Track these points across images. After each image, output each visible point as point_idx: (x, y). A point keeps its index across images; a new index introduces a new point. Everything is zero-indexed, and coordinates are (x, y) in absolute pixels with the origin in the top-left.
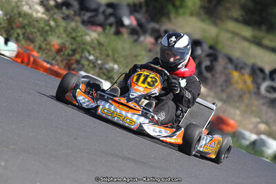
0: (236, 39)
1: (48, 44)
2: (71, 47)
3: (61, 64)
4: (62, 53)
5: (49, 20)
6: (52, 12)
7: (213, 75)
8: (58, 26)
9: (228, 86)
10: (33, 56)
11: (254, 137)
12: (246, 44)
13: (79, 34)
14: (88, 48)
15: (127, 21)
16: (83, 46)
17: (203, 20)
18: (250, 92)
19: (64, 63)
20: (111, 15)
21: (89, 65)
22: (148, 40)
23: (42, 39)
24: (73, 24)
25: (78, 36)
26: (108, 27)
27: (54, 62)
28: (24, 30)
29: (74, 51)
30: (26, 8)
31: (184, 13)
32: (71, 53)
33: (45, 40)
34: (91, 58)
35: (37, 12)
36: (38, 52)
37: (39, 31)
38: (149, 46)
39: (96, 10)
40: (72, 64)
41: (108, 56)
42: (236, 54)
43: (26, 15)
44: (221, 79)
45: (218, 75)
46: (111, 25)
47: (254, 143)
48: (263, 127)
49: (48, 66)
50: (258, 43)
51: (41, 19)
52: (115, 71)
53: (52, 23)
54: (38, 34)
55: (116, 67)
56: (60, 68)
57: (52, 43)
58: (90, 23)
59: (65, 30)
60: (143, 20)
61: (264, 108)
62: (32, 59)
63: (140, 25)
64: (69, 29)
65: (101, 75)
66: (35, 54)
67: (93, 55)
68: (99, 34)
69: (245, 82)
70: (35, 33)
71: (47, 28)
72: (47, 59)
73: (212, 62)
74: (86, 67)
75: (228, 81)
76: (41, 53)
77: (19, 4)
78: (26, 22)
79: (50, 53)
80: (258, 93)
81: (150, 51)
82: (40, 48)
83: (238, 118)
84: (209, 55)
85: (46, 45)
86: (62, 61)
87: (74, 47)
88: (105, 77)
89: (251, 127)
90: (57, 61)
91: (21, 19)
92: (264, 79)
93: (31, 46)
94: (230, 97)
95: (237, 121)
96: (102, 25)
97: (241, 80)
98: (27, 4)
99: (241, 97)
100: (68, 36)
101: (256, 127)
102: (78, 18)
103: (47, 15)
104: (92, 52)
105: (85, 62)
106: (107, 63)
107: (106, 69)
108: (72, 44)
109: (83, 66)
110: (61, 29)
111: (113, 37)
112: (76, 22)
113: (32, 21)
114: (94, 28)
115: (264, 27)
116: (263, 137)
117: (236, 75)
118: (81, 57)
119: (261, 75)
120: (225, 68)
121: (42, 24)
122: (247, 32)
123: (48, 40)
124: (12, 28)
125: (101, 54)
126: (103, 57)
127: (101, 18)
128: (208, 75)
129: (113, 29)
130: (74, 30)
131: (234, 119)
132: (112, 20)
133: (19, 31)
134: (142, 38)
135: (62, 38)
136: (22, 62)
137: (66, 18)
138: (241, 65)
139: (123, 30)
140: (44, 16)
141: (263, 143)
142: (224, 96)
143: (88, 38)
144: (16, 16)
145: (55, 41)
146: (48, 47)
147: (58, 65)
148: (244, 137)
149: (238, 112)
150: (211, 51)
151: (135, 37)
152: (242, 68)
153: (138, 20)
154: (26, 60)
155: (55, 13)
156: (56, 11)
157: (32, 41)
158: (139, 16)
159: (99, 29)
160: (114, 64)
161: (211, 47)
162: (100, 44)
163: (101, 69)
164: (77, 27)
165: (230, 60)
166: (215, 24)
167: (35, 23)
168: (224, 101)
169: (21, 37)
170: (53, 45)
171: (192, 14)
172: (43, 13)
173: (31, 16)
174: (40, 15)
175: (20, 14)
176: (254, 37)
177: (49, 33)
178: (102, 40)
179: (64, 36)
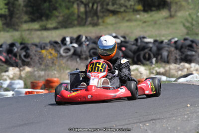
0: (32, 33)
9: (43, 61)
12: (39, 33)
17: (8, 31)
44: (37, 59)
45: (34, 57)
69: (51, 54)
73: (25, 51)
75: (42, 58)
80: (61, 56)
83: (57, 75)
84: (22, 49)
92: (60, 47)
94: (47, 65)
97: (48, 53)
99: (53, 63)
115: (44, 18)
117: (44, 51)
119: (57, 45)
120: (36, 51)
122: (36, 25)
128: (27, 60)
138: (43, 45)
149: (55, 72)
150: (22, 46)
152: (45, 47)
161: (21, 44)
165: (36, 45)
166: (17, 30)
168: (45, 70)
176: (41, 26)
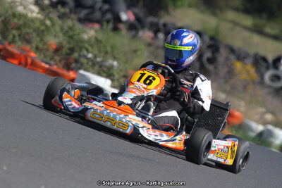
0: (237, 29)
1: (45, 44)
2: (68, 46)
3: (59, 64)
4: (60, 52)
5: (44, 20)
6: (47, 11)
7: (216, 68)
8: (53, 25)
10: (31, 57)
11: (260, 128)
12: (247, 34)
13: (76, 32)
14: (86, 45)
15: (124, 17)
16: (81, 44)
17: (202, 12)
18: (254, 82)
19: (63, 62)
20: (108, 11)
21: (87, 63)
22: (147, 34)
23: (38, 39)
24: (69, 23)
25: (74, 35)
26: (105, 24)
27: (52, 62)
28: (19, 31)
29: (72, 50)
30: (20, 9)
31: (182, 5)
32: (68, 51)
33: (42, 40)
34: (90, 55)
35: (32, 11)
36: (35, 53)
37: (35, 31)
38: (149, 40)
39: (92, 7)
40: (71, 64)
41: (107, 53)
42: (237, 44)
43: (20, 16)
44: (223, 71)
45: (220, 67)
46: (108, 22)
47: (261, 134)
48: (269, 117)
49: (47, 66)
50: (259, 31)
51: (36, 18)
52: (115, 68)
53: (48, 22)
54: (34, 34)
55: (115, 63)
56: (58, 67)
57: (49, 43)
58: (87, 20)
59: (62, 29)
60: (141, 14)
61: (270, 98)
62: (29, 61)
63: (138, 19)
64: (66, 28)
65: (102, 73)
66: (32, 54)
67: (92, 53)
68: (96, 31)
69: (248, 73)
70: (31, 33)
71: (43, 28)
72: (45, 60)
73: (213, 53)
74: (85, 65)
75: (231, 73)
76: (38, 54)
77: (12, 4)
78: (21, 22)
79: (48, 53)
80: (262, 82)
81: (150, 45)
82: (37, 48)
83: (243, 109)
84: (210, 47)
85: (43, 45)
86: (60, 61)
87: (72, 45)
88: (105, 75)
89: (257, 117)
90: (55, 61)
91: (15, 20)
92: (268, 68)
93: (28, 47)
94: (233, 88)
95: (242, 112)
96: (99, 22)
97: (244, 70)
98: (21, 4)
99: (245, 88)
100: (64, 34)
101: (262, 117)
102: (73, 16)
103: (42, 14)
104: (90, 49)
105: (84, 61)
106: (106, 61)
107: (105, 66)
108: (69, 43)
109: (82, 64)
110: (58, 28)
111: (111, 34)
112: (72, 20)
113: (28, 22)
114: (91, 25)
115: (264, 15)
116: (270, 127)
117: (238, 65)
118: (80, 55)
119: (264, 64)
120: (227, 59)
121: (37, 24)
122: (248, 21)
123: (45, 40)
124: (7, 30)
125: (100, 52)
126: (102, 54)
127: (97, 15)
128: (210, 67)
129: (111, 26)
130: (71, 28)
131: (239, 111)
132: (109, 16)
133: (15, 32)
134: (141, 33)
135: (59, 37)
136: (20, 64)
137: (62, 16)
138: (243, 55)
139: (121, 26)
140: (39, 16)
141: (270, 134)
142: (228, 88)
143: (85, 37)
144: (11, 17)
145: (52, 41)
146: (45, 47)
147: (56, 64)
148: (250, 129)
149: (243, 103)
150: (212, 43)
151: (133, 32)
152: (244, 58)
153: (135, 15)
154: (23, 62)
155: (50, 12)
156: (51, 10)
157: (28, 42)
158: (137, 10)
159: (97, 26)
160: (114, 61)
161: (212, 38)
162: (98, 41)
163: (100, 67)
164: (74, 25)
165: (232, 50)
166: (214, 14)
167: (30, 23)
168: (228, 93)
169: (17, 38)
170: (50, 45)
171: (190, 6)
172: (38, 13)
173: (25, 16)
174: (34, 15)
175: (14, 15)
176: (255, 25)
177: (45, 33)
178: (100, 36)
179: (61, 35)
